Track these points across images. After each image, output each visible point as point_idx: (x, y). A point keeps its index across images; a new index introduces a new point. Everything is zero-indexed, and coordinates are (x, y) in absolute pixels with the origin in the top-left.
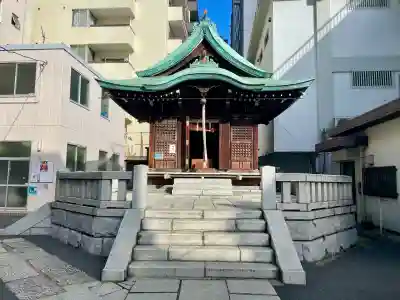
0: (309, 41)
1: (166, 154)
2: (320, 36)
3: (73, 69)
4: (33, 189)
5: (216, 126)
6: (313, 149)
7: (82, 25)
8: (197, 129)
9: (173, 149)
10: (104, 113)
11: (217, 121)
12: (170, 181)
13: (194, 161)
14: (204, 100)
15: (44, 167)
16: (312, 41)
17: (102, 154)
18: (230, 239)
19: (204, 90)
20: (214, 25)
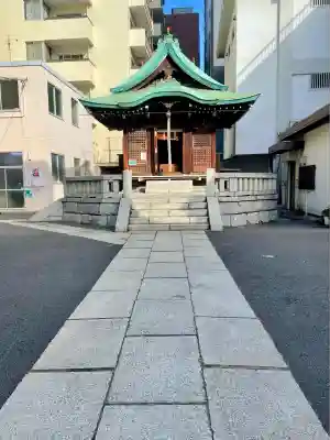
0: (271, 43)
1: (139, 160)
2: (282, 37)
3: (49, 84)
4: (28, 192)
5: (180, 135)
6: (267, 152)
7: (36, 17)
8: (164, 138)
9: (144, 156)
10: (75, 122)
11: (180, 131)
12: (143, 183)
13: (162, 166)
14: (169, 114)
15: (36, 174)
16: (274, 43)
17: (76, 161)
18: (184, 213)
19: (169, 105)
20: (177, 41)
